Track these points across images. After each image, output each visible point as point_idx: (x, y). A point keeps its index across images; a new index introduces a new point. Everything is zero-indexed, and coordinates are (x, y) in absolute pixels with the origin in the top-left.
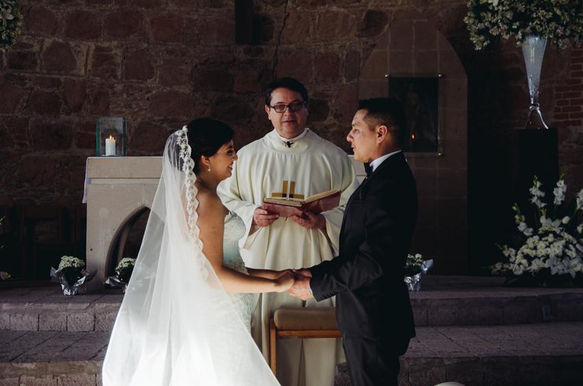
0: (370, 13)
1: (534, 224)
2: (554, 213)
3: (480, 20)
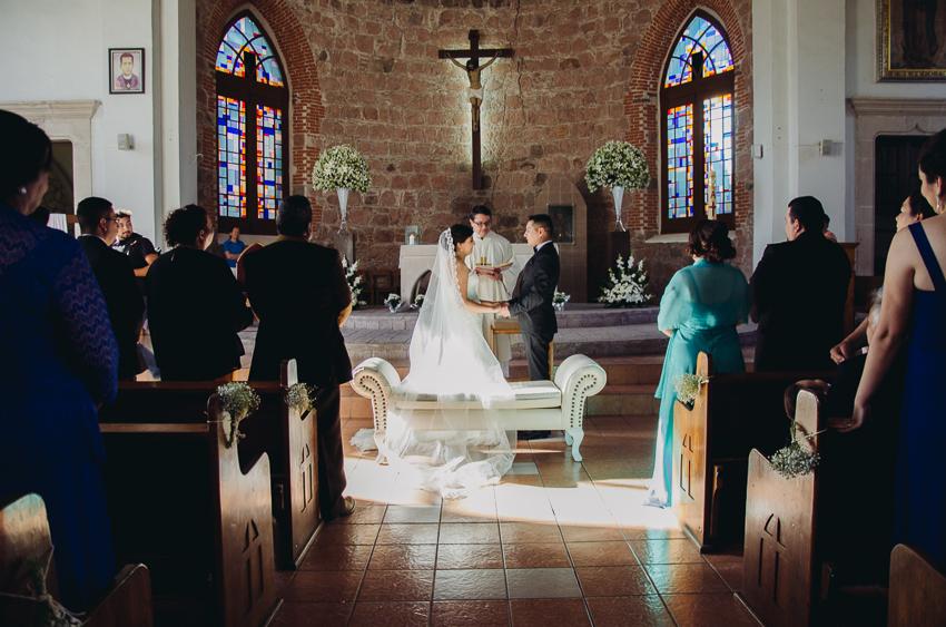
0: (539, 175)
1: (618, 277)
2: (628, 272)
3: (593, 178)
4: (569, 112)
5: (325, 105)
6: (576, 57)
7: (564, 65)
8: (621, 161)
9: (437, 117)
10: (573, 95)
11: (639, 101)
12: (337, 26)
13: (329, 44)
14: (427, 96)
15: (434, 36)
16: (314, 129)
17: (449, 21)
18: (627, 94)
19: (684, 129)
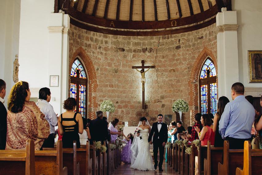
0: (163, 105)
3: (173, 109)
4: (172, 85)
5: (98, 84)
6: (174, 69)
7: (170, 71)
8: (181, 105)
9: (131, 86)
10: (173, 80)
11: (192, 83)
12: (102, 60)
13: (99, 65)
14: (128, 80)
15: (131, 61)
16: (95, 91)
17: (135, 57)
18: (189, 81)
19: (205, 92)
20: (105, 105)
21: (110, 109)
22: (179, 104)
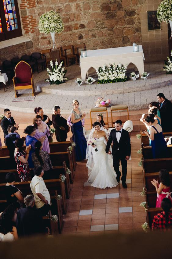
20: (47, 23)
21: (55, 29)
22: (167, 8)
